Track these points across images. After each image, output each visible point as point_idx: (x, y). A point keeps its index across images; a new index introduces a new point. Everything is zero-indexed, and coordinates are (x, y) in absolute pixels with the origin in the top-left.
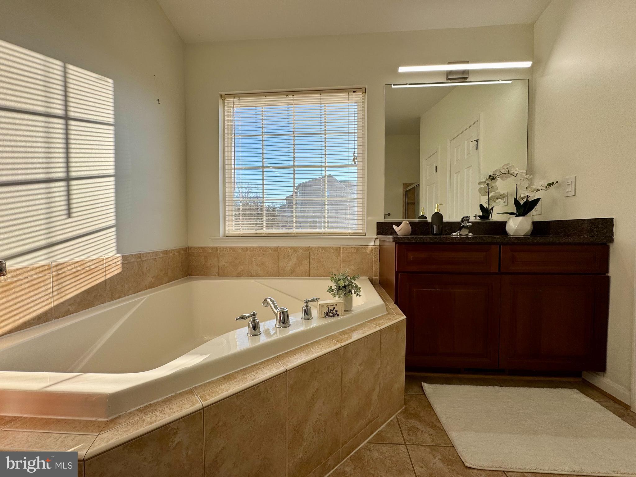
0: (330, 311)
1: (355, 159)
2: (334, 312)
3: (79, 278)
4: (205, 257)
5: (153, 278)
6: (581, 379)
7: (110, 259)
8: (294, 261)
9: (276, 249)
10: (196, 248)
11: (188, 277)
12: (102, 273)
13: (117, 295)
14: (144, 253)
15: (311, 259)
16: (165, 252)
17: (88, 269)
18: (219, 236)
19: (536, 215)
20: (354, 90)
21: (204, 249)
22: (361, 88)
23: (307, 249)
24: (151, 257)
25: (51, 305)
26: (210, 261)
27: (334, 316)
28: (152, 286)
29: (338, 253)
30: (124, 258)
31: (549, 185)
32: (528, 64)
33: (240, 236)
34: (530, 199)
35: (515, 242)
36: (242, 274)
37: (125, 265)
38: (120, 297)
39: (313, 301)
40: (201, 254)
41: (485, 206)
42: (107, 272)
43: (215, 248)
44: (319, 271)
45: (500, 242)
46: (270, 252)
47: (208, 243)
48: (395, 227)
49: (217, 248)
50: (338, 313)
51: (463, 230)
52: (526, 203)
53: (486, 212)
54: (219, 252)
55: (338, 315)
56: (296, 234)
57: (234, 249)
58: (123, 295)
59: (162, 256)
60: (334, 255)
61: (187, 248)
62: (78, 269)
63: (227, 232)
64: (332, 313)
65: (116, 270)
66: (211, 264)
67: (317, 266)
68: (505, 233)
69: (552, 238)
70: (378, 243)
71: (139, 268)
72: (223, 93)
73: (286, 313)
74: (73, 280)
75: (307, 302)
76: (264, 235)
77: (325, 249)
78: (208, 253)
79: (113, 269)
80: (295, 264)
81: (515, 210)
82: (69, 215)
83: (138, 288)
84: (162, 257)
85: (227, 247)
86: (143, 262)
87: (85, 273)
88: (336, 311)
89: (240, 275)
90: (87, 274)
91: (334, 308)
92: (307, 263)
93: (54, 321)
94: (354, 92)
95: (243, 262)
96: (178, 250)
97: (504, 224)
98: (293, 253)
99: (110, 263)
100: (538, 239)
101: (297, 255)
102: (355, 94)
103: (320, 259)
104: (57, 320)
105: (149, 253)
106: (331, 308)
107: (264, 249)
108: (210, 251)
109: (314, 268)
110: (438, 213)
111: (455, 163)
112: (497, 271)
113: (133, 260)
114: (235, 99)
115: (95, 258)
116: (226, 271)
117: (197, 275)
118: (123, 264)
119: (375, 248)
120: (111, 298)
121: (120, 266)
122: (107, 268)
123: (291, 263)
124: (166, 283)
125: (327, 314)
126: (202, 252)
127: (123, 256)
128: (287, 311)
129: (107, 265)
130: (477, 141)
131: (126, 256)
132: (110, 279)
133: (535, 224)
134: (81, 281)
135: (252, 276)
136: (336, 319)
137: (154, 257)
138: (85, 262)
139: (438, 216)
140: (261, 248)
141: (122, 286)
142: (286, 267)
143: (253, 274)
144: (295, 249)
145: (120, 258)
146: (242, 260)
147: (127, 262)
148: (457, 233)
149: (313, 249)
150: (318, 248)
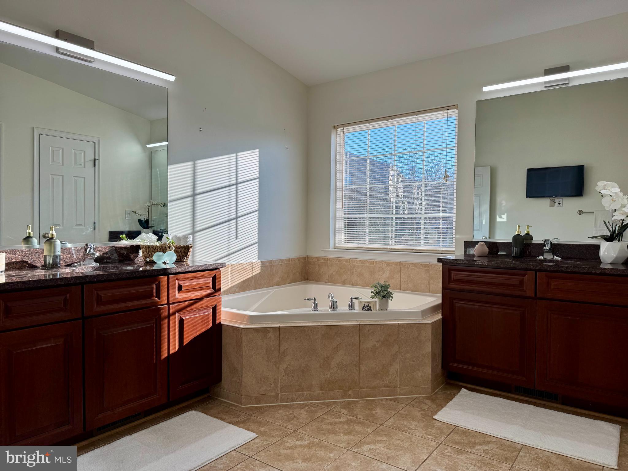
0: (365, 306)
1: (446, 177)
2: (369, 307)
3: (240, 273)
4: (319, 265)
5: (279, 278)
7: (255, 263)
8: (387, 274)
9: (373, 262)
10: (313, 258)
11: (306, 281)
12: (251, 272)
13: (258, 287)
14: (274, 260)
15: (402, 273)
16: (289, 260)
17: (244, 268)
18: (329, 249)
20: (448, 108)
21: (318, 259)
22: (455, 105)
23: (398, 264)
24: (278, 263)
25: (229, 287)
26: (322, 269)
27: (368, 310)
28: (278, 284)
29: (427, 269)
30: (262, 263)
33: (345, 249)
35: (548, 269)
36: (345, 283)
37: (263, 268)
38: (259, 288)
39: (356, 298)
40: (316, 263)
42: (253, 271)
43: (326, 258)
44: (409, 285)
45: (534, 268)
46: (368, 264)
47: (321, 254)
49: (327, 258)
50: (371, 308)
51: (548, 254)
54: (329, 262)
55: (371, 310)
56: (391, 249)
57: (339, 260)
58: (261, 288)
59: (286, 262)
60: (423, 271)
61: (306, 257)
62: (240, 268)
63: (337, 245)
64: (367, 308)
65: (257, 271)
66: (323, 272)
67: (407, 281)
69: (586, 267)
71: (271, 270)
72: (336, 125)
73: (335, 302)
74: (238, 274)
75: (352, 298)
76: (364, 249)
77: (415, 265)
78: (321, 262)
79: (256, 270)
80: (388, 278)
81: (606, 235)
82: (237, 238)
83: (270, 285)
84: (286, 264)
85: (335, 258)
86: (273, 266)
87: (243, 270)
88: (370, 307)
89: (344, 283)
90: (244, 271)
91: (369, 305)
92: (399, 277)
93: (230, 295)
94: (448, 109)
95: (346, 272)
96: (299, 259)
98: (386, 267)
99: (255, 266)
101: (390, 269)
102: (449, 111)
103: (410, 274)
104: (231, 294)
105: (277, 260)
106: (366, 304)
107: (363, 262)
108: (323, 261)
109: (405, 282)
112: (534, 296)
113: (267, 264)
114: (345, 128)
115: (248, 262)
116: (334, 279)
117: (313, 280)
118: (261, 267)
120: (255, 288)
121: (260, 268)
122: (253, 269)
123: (384, 276)
124: (289, 284)
125: (364, 308)
126: (317, 261)
127: (261, 262)
128: (336, 301)
129: (253, 267)
131: (264, 261)
132: (254, 275)
134: (242, 275)
135: (353, 284)
136: (369, 312)
137: (281, 263)
138: (244, 264)
140: (361, 260)
141: (261, 281)
142: (381, 280)
143: (354, 283)
144: (388, 264)
145: (260, 263)
146: (345, 270)
147: (264, 265)
148: (541, 258)
149: (404, 264)
150: (408, 264)
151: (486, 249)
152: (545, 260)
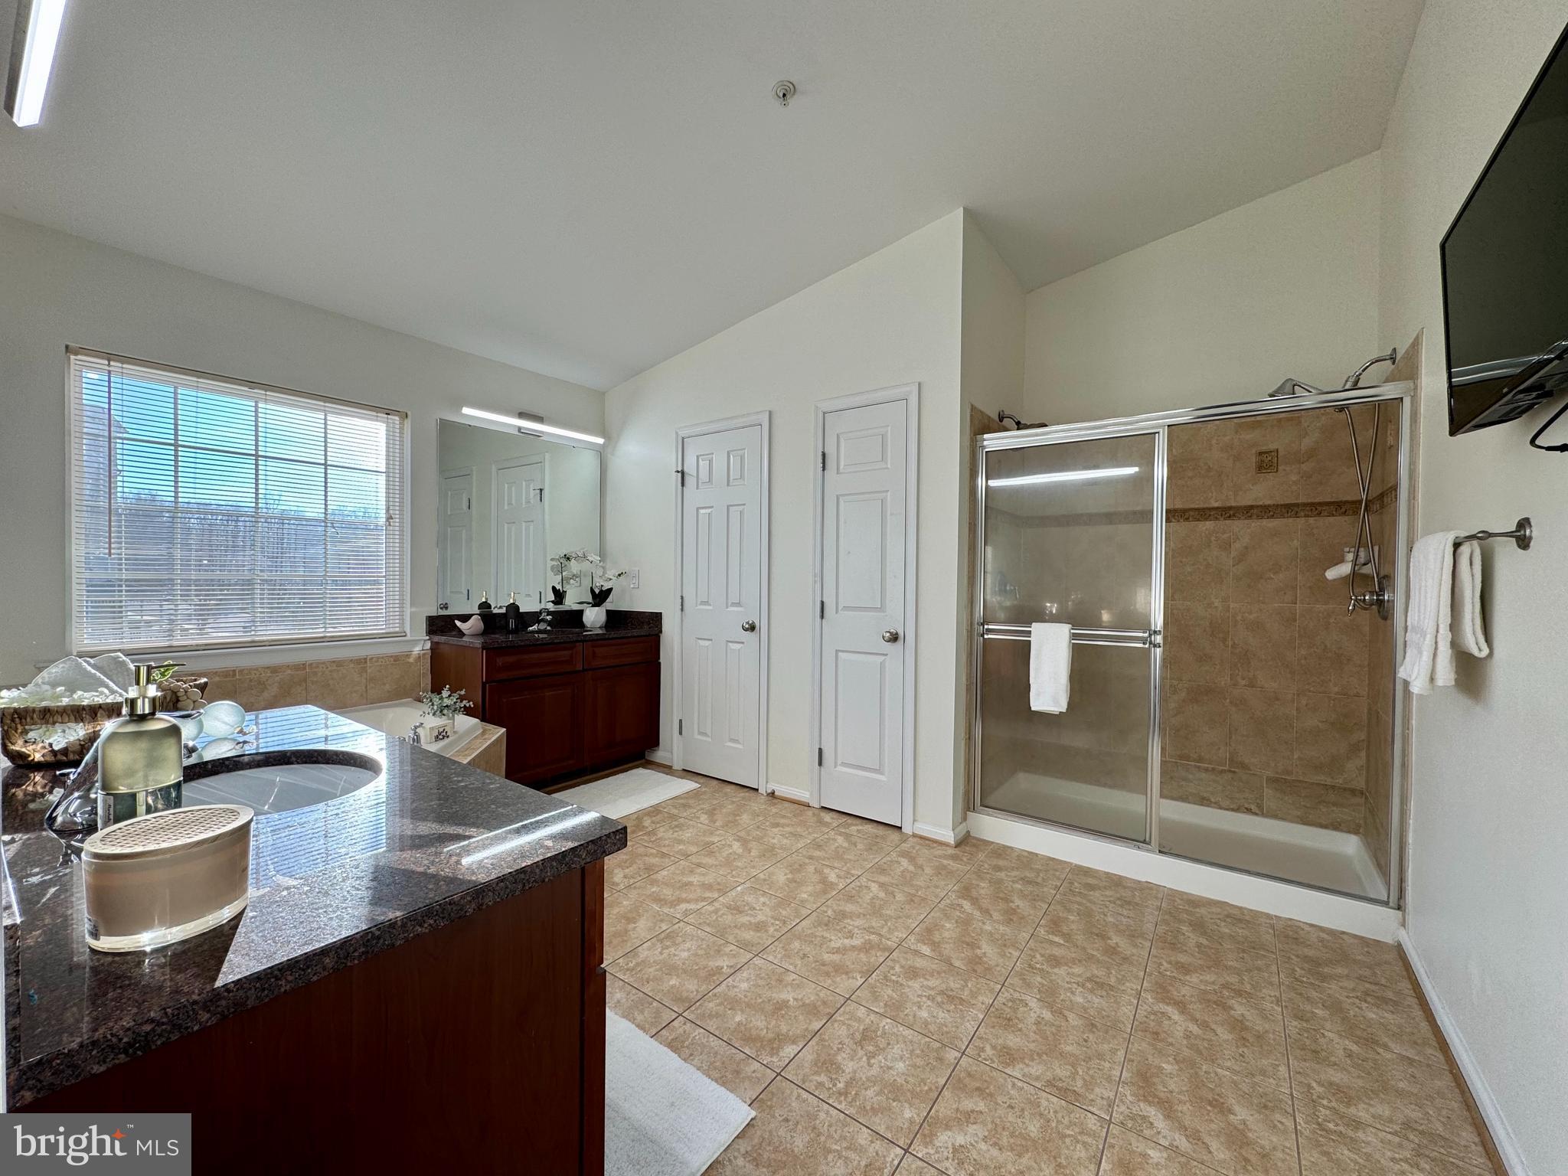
0: (440, 734)
2: (444, 733)
6: (643, 761)
19: (610, 604)
20: (387, 411)
22: (399, 412)
23: (302, 666)
27: (444, 738)
29: (362, 667)
31: (619, 575)
32: (600, 441)
34: (604, 589)
35: (592, 636)
39: (419, 726)
41: (558, 587)
45: (584, 639)
48: (458, 623)
51: (542, 623)
52: (601, 591)
53: (559, 596)
60: (356, 671)
64: (442, 736)
68: (582, 625)
70: (428, 645)
75: (415, 728)
81: (591, 600)
88: (446, 732)
91: (444, 730)
94: (387, 414)
97: (581, 612)
100: (613, 635)
103: (328, 681)
106: (441, 730)
110: (514, 604)
111: (506, 507)
112: (581, 669)
119: (424, 654)
125: (438, 738)
130: (541, 490)
133: (608, 612)
136: (446, 741)
139: (513, 608)
144: (275, 670)
148: (535, 627)
149: (314, 665)
150: (324, 663)
151: (481, 625)
152: (539, 632)
